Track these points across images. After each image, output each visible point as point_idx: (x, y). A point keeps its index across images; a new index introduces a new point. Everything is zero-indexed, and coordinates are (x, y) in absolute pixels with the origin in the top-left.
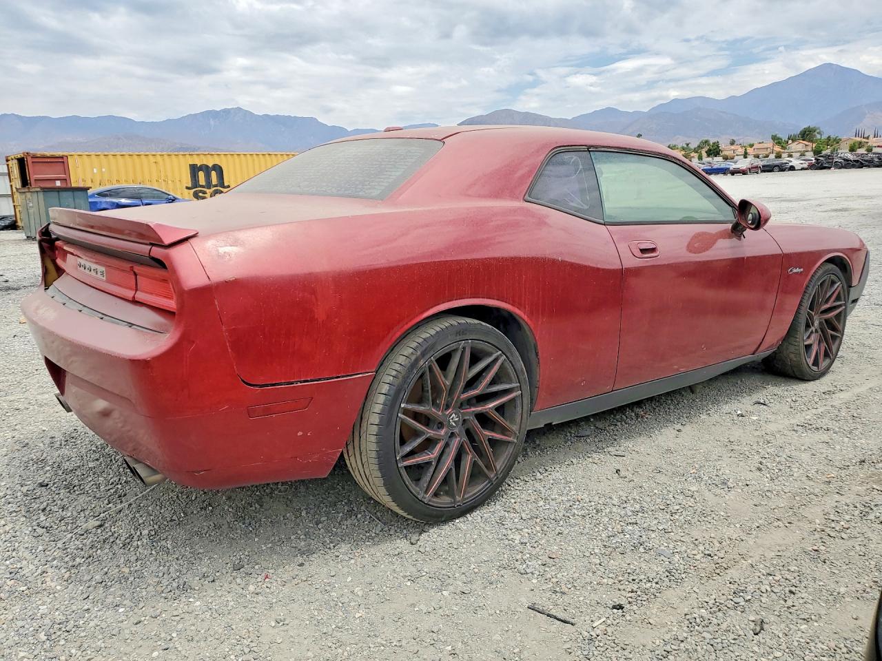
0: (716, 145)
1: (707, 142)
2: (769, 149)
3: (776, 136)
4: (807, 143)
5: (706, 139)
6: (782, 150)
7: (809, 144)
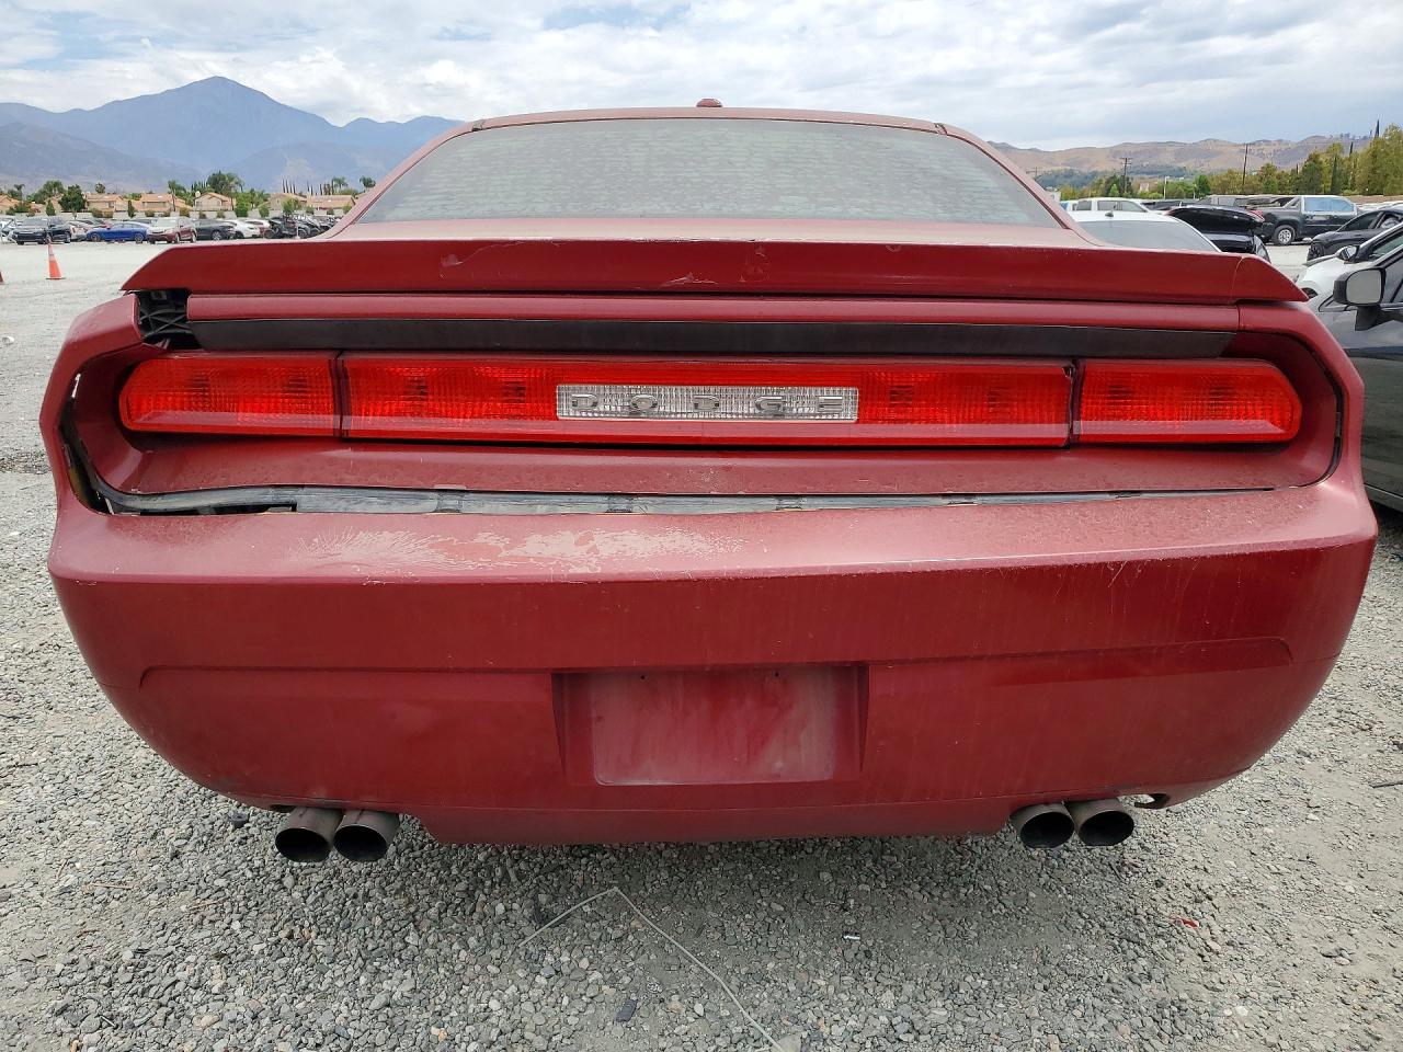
0: (75, 190)
1: (57, 184)
2: (167, 204)
3: (174, 183)
4: (223, 197)
5: (55, 180)
6: (189, 207)
7: (227, 198)
